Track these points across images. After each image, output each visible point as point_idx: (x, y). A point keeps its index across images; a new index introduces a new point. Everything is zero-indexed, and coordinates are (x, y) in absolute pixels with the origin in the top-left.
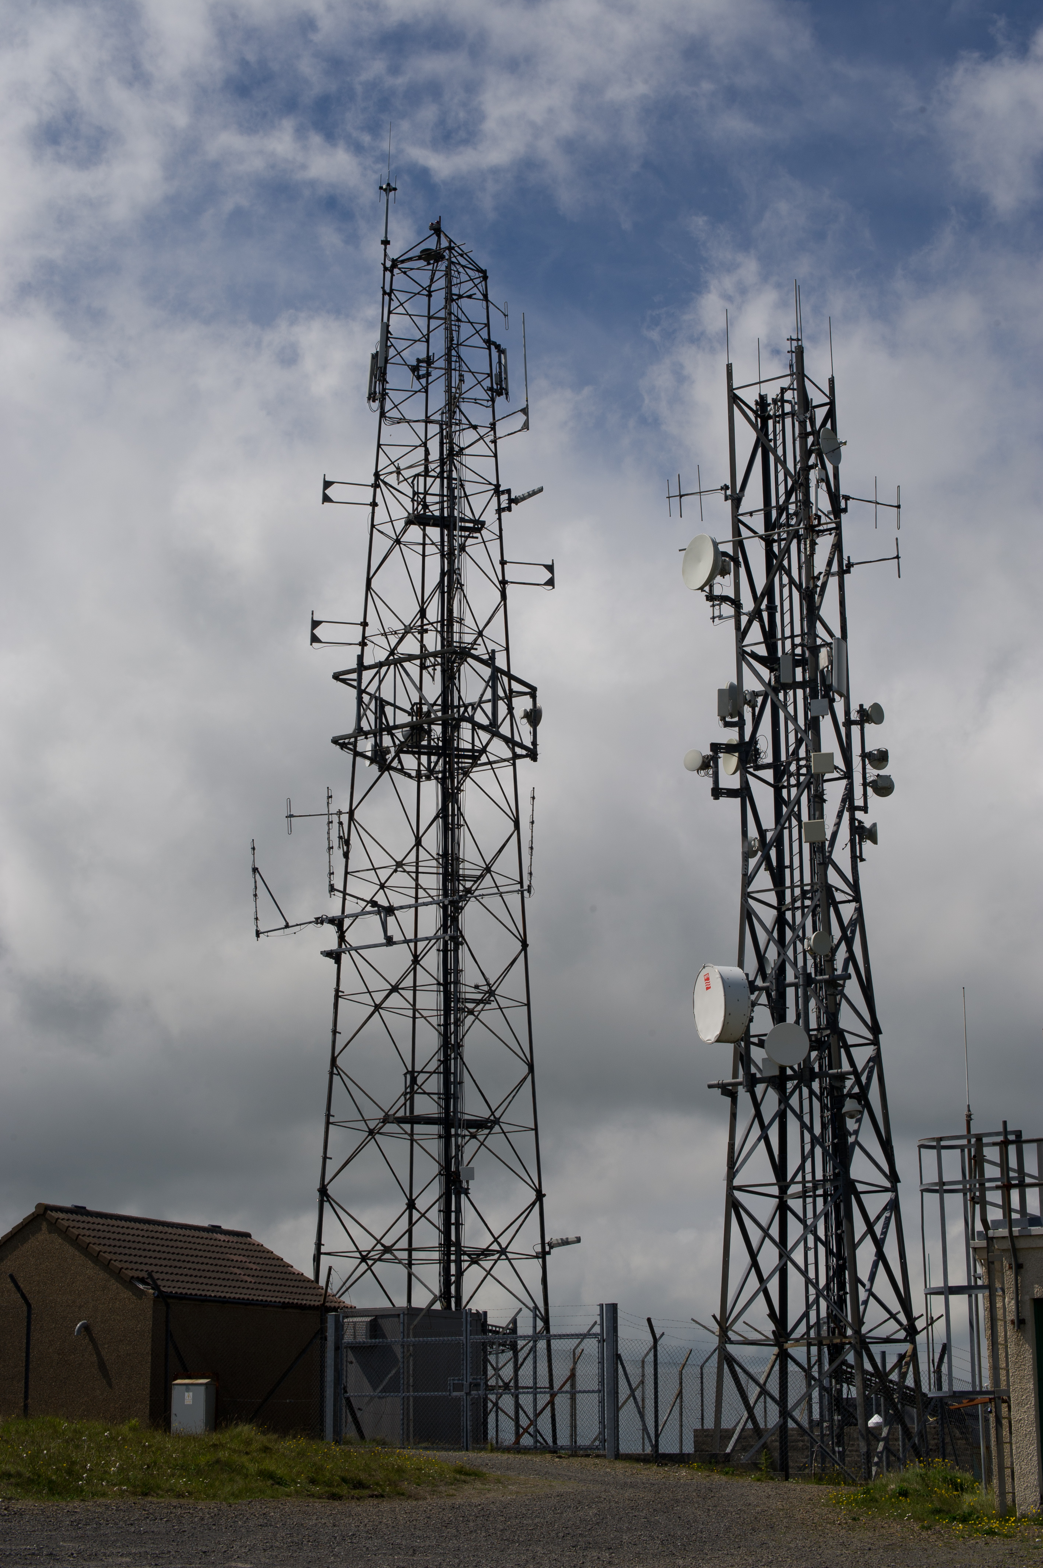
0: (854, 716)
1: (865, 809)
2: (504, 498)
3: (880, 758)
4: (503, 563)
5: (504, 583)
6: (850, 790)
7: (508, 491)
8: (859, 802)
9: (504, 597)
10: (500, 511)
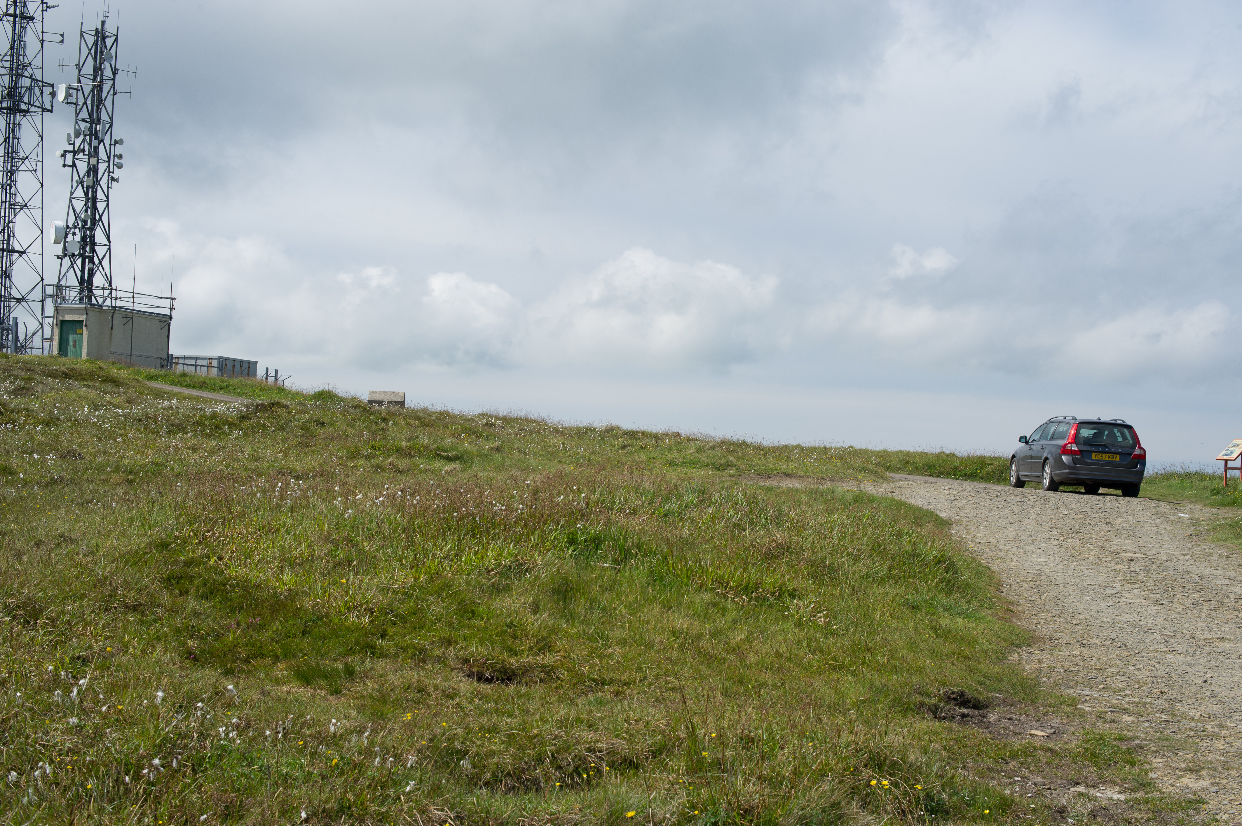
0: (113, 143)
1: (113, 172)
2: (45, 5)
3: (120, 157)
4: (43, 32)
5: (42, 41)
6: (109, 166)
7: (47, 3)
8: (111, 170)
9: (42, 47)
10: (43, 11)
